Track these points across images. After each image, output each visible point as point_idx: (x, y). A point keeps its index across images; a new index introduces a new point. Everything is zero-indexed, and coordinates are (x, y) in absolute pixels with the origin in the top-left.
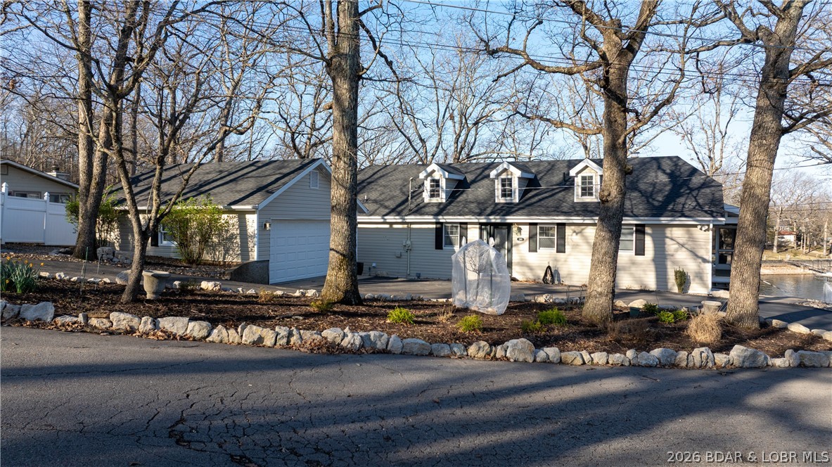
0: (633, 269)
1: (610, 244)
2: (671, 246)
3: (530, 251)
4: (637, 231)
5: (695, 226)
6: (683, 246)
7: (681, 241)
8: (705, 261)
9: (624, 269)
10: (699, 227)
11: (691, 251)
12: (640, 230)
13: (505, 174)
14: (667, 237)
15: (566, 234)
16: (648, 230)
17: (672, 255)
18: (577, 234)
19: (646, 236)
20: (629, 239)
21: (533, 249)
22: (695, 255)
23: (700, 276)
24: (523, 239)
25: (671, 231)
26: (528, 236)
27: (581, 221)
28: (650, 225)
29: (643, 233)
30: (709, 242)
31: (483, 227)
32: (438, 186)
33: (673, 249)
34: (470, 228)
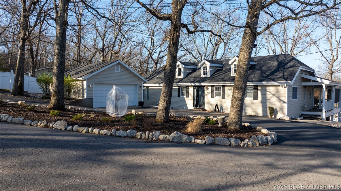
0: (252, 106)
1: (166, 88)
2: (269, 95)
3: (211, 98)
4: (254, 88)
5: (279, 86)
6: (274, 95)
7: (273, 93)
8: (284, 102)
9: (249, 106)
10: (281, 86)
11: (278, 98)
12: (256, 88)
13: (204, 65)
14: (267, 91)
15: (226, 90)
16: (259, 88)
17: (269, 100)
18: (230, 90)
19: (258, 91)
20: (250, 92)
21: (213, 97)
22: (280, 100)
23: (282, 109)
24: (209, 93)
25: (269, 88)
26: (211, 91)
27: (230, 84)
28: (260, 86)
29: (257, 89)
30: (286, 93)
31: (195, 88)
32: (181, 71)
33: (270, 97)
34: (190, 88)
